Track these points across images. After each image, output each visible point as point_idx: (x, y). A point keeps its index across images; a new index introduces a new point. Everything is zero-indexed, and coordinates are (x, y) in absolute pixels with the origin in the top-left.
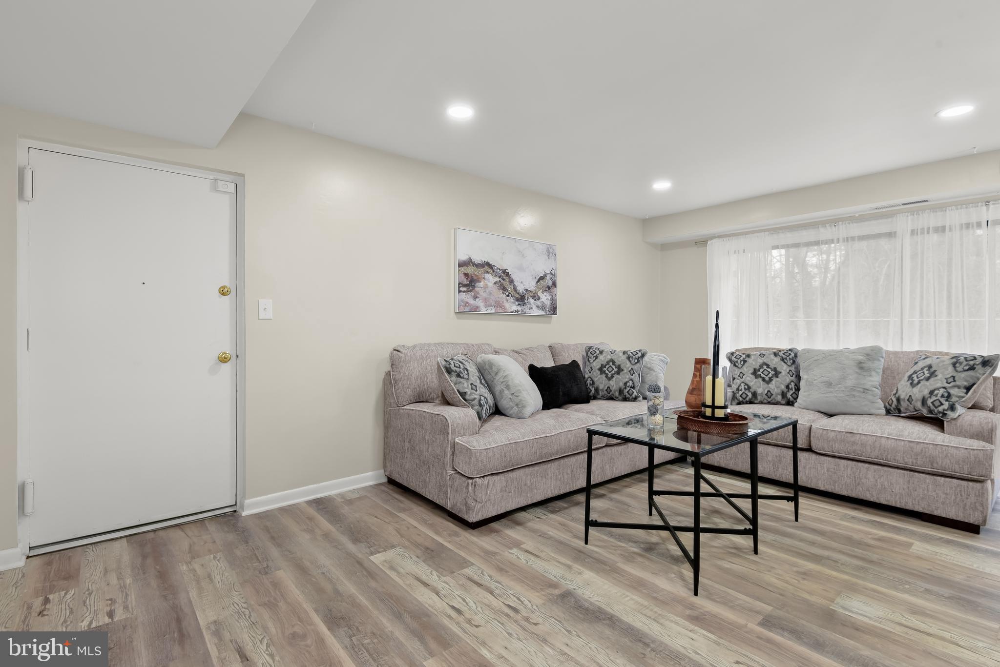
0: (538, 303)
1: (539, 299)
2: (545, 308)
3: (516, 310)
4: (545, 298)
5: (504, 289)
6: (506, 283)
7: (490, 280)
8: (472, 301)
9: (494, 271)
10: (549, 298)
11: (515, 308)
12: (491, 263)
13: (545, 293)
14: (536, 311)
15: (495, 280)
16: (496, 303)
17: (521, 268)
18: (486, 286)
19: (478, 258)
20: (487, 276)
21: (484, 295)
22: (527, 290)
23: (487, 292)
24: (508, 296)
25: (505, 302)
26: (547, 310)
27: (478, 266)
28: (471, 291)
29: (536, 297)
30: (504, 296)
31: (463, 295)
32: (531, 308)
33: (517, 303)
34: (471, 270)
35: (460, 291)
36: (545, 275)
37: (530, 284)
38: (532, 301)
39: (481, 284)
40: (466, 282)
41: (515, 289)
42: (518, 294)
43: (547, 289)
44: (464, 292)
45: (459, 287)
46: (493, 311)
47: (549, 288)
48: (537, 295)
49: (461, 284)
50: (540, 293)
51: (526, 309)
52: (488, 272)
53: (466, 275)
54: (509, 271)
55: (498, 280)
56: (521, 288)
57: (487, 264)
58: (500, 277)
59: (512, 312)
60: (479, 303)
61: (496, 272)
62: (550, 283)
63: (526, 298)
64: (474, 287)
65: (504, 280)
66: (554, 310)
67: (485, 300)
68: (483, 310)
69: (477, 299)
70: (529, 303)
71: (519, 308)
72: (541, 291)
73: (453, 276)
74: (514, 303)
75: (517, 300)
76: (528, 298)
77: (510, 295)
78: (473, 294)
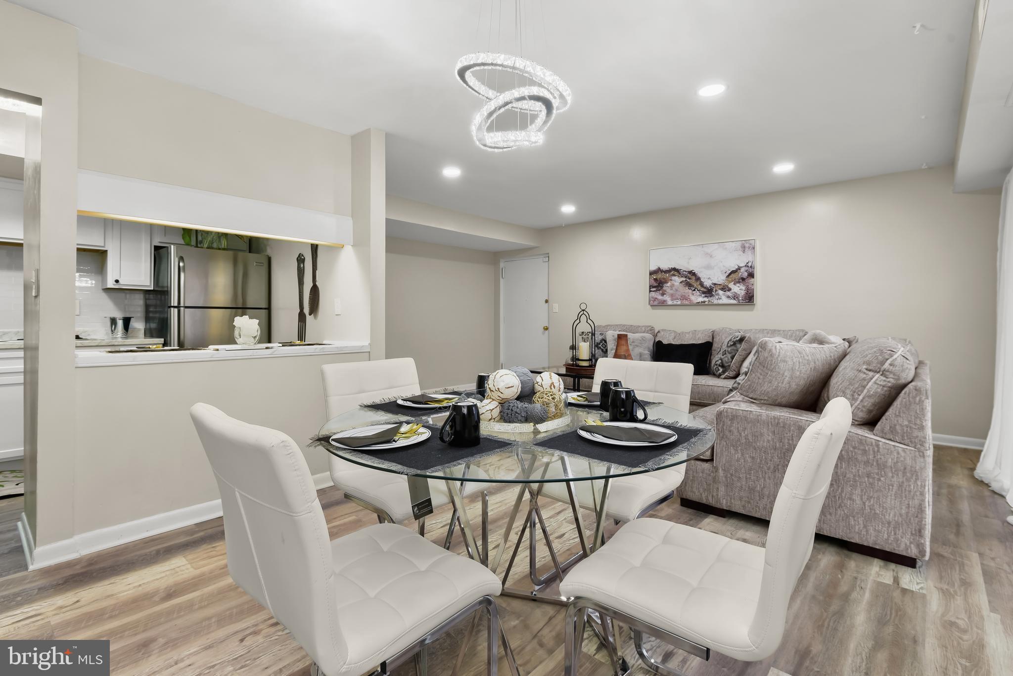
0: (728, 293)
1: (730, 290)
2: (737, 298)
3: (703, 301)
4: (738, 289)
5: (689, 285)
6: (692, 281)
7: (677, 280)
8: (660, 297)
9: (680, 274)
10: (744, 288)
11: (701, 299)
12: (677, 268)
13: (738, 285)
14: (724, 300)
15: (681, 280)
16: (682, 297)
17: (708, 267)
18: (673, 285)
19: (665, 266)
20: (673, 278)
21: (671, 292)
22: (715, 284)
23: (674, 289)
24: (694, 290)
25: (691, 295)
26: (740, 299)
27: (666, 272)
28: (659, 290)
29: (725, 288)
30: (690, 291)
31: (653, 294)
32: (720, 299)
33: (703, 295)
34: (659, 276)
35: (650, 291)
36: (739, 268)
37: (719, 278)
38: (721, 292)
39: (669, 284)
40: (655, 284)
41: (702, 284)
42: (705, 288)
43: (741, 280)
44: (653, 291)
45: (650, 289)
46: (679, 303)
47: (743, 279)
48: (728, 287)
49: (651, 287)
50: (731, 285)
51: (715, 301)
52: (674, 275)
53: (656, 280)
54: (696, 271)
55: (684, 279)
56: (708, 283)
57: (675, 269)
58: (686, 277)
59: (699, 303)
60: (667, 298)
61: (683, 274)
62: (746, 274)
63: (714, 289)
64: (662, 287)
65: (690, 279)
66: (750, 298)
67: (672, 296)
68: (670, 302)
69: (665, 296)
70: (718, 294)
71: (706, 299)
72: (733, 283)
73: (645, 281)
74: (701, 296)
75: (704, 293)
76: (716, 290)
77: (696, 290)
78: (661, 292)
